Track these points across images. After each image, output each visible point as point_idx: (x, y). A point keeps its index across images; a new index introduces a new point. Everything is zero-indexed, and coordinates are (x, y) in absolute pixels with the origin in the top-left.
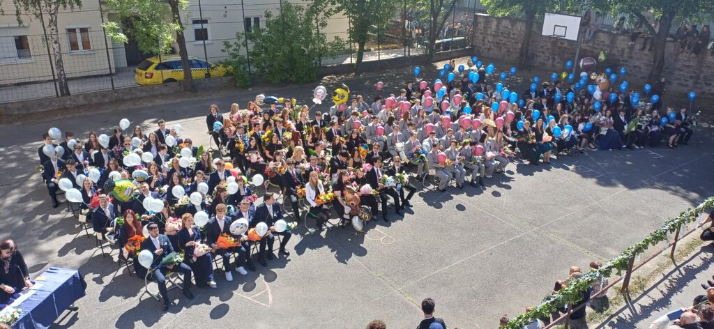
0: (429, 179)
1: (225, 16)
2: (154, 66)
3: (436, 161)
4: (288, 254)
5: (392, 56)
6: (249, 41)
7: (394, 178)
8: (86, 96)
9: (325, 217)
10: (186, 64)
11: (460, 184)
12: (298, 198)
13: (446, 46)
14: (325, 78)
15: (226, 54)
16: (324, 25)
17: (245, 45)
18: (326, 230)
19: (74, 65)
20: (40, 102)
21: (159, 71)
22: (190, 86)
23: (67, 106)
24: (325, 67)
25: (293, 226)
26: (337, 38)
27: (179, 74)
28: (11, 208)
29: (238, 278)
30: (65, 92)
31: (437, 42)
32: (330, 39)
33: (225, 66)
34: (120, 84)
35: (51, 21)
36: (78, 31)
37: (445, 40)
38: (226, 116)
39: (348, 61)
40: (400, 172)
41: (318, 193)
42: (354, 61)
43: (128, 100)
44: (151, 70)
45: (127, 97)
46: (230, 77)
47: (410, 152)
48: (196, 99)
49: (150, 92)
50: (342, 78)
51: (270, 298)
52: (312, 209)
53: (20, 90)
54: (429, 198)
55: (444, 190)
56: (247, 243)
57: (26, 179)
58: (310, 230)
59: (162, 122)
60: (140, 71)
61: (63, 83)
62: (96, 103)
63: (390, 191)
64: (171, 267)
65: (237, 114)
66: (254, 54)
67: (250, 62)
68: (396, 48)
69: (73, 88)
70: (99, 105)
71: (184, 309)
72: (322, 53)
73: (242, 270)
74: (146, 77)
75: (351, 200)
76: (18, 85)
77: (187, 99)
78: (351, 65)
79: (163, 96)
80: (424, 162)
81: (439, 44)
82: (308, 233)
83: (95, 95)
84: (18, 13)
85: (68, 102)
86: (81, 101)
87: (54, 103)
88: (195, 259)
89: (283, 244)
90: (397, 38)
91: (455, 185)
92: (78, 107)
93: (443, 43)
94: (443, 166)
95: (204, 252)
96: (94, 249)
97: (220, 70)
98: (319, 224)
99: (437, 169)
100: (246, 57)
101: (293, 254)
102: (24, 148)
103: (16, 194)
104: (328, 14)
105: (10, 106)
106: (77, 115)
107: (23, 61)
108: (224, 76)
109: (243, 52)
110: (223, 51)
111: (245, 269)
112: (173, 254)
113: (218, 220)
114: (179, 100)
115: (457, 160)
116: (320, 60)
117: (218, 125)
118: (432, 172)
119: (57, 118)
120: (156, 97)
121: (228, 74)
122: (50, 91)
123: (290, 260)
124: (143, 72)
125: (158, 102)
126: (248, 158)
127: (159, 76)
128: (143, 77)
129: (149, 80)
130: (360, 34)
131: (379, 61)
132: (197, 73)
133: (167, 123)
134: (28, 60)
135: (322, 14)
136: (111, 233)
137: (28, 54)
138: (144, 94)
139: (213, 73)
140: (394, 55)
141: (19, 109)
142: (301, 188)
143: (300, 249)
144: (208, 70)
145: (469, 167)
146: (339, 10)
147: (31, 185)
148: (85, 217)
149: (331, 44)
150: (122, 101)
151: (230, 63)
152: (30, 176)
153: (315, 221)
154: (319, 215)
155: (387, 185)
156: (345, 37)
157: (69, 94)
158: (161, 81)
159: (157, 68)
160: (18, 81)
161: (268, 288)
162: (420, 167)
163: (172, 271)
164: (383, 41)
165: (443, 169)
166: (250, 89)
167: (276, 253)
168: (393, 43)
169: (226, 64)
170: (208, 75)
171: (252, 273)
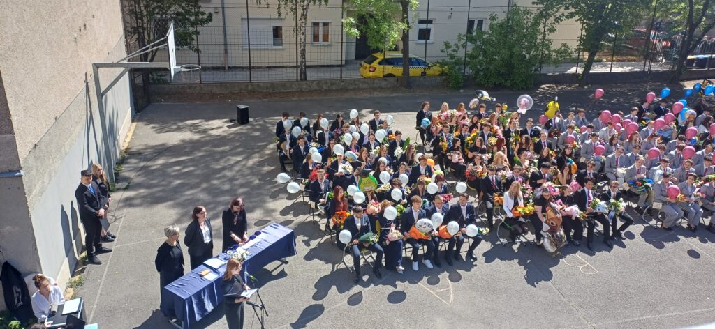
0: (652, 213)
1: (450, 17)
2: (378, 61)
3: (664, 193)
4: (475, 259)
5: (627, 69)
6: (469, 43)
7: (607, 204)
8: (319, 82)
9: (520, 230)
10: (407, 61)
11: (692, 226)
12: (493, 205)
13: (701, 63)
14: (543, 86)
15: (444, 54)
16: (552, 30)
17: (465, 47)
18: (519, 244)
19: (315, 55)
20: (283, 84)
21: (382, 66)
22: (406, 83)
23: (303, 90)
24: (545, 75)
25: (485, 232)
26: (564, 45)
27: (398, 70)
28: (251, 168)
29: (423, 271)
30: (303, 77)
31: (690, 57)
32: (556, 46)
33: (441, 66)
34: (348, 74)
35: (303, 15)
36: (321, 25)
37: (701, 56)
38: (435, 114)
39: (573, 70)
40: (617, 198)
41: (516, 204)
42: (580, 71)
43: (351, 90)
44: (375, 64)
45: (351, 87)
46: (444, 77)
47: (632, 179)
48: (409, 95)
49: (371, 85)
50: (563, 88)
51: (452, 298)
52: (507, 219)
53: (271, 72)
54: (648, 235)
55: (669, 229)
56: (437, 239)
57: (265, 147)
58: (501, 240)
59: (377, 113)
60: (365, 64)
61: (303, 69)
62: (326, 90)
63: (601, 217)
64: (367, 245)
65: (445, 113)
66: (472, 56)
67: (466, 63)
68: (634, 61)
69: (310, 75)
70: (328, 92)
71: (372, 285)
72: (545, 60)
73: (428, 263)
74: (370, 71)
75: (552, 219)
76: (269, 67)
77: (401, 94)
78: (575, 75)
79: (381, 89)
80: (648, 192)
81: (692, 60)
82: (499, 243)
83: (326, 82)
84: (279, 8)
85: (305, 86)
86: (315, 86)
87: (293, 86)
88: (388, 243)
89: (472, 248)
90: (637, 50)
91: (685, 226)
92: (311, 92)
93: (697, 59)
94: (673, 201)
95: (397, 238)
96: (307, 216)
97: (436, 70)
98: (513, 237)
99: (664, 203)
100: (464, 58)
101: (481, 259)
102: (267, 121)
103: (256, 157)
104: (558, 20)
105: (261, 84)
106: (309, 98)
107: (277, 48)
108: (439, 75)
109: (461, 54)
110: (442, 51)
111: (431, 263)
112: (370, 234)
113: (413, 210)
114: (395, 95)
115: (693, 198)
116: (540, 67)
117: (426, 121)
118: (657, 206)
119: (294, 99)
120: (375, 89)
121: (443, 74)
122: (292, 75)
123: (476, 265)
124: (368, 66)
125: (376, 94)
126: (449, 158)
127: (381, 70)
128: (368, 70)
129: (371, 74)
130: (592, 44)
131: (611, 74)
132: (415, 71)
133: (382, 114)
134: (280, 48)
135: (552, 19)
136: (322, 204)
137: (280, 41)
138: (365, 86)
139: (429, 72)
140: (630, 68)
141: (267, 88)
142: (499, 196)
143: (489, 257)
144: (425, 69)
145: (708, 207)
146: (572, 15)
147: (268, 152)
148: (304, 186)
149: (557, 52)
150: (347, 90)
151: (446, 64)
152: (267, 145)
153: (508, 232)
154: (513, 227)
155: (597, 210)
156: (574, 45)
157: (305, 79)
158: (382, 76)
159: (380, 63)
160: (270, 65)
161: (451, 287)
162: (643, 197)
163: (367, 248)
164: (618, 52)
165: (672, 205)
166: (461, 91)
167: (464, 255)
168: (632, 55)
169: (443, 64)
170: (424, 74)
171: (438, 269)
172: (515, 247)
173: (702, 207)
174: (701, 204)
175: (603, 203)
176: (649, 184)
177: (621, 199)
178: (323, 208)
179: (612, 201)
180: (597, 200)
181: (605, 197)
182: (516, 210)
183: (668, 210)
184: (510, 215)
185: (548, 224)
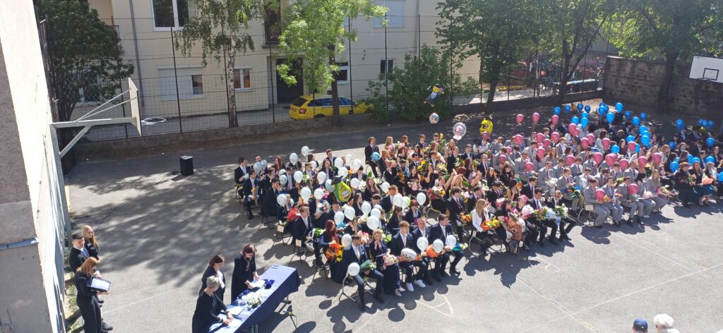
0: (586, 215)
1: (364, 58)
2: (307, 103)
3: (593, 197)
4: (459, 274)
5: (518, 97)
6: (389, 81)
7: (554, 210)
8: (252, 128)
9: (491, 242)
10: (335, 101)
11: (617, 222)
12: (462, 223)
13: (576, 87)
14: (457, 116)
15: (369, 93)
16: (459, 66)
17: (386, 84)
19: (244, 101)
20: (216, 132)
21: (312, 108)
22: (337, 122)
23: (238, 136)
24: (456, 106)
25: (464, 247)
26: (470, 78)
27: (328, 110)
28: (215, 218)
29: (418, 292)
30: (233, 123)
31: (569, 83)
32: (464, 79)
33: (367, 104)
34: (281, 118)
35: (230, 62)
36: (241, 72)
37: (575, 82)
39: (476, 100)
40: (560, 204)
41: (484, 219)
42: (484, 101)
43: (285, 132)
44: (305, 106)
45: (285, 130)
46: (370, 114)
47: (564, 188)
48: (343, 133)
49: (305, 126)
50: (473, 117)
51: (451, 309)
52: (478, 233)
53: (194, 121)
54: (586, 233)
55: (600, 227)
56: (426, 259)
57: (221, 195)
58: (474, 254)
59: (329, 151)
60: (295, 107)
61: (232, 115)
62: (260, 134)
63: (551, 223)
64: (367, 273)
66: (392, 93)
67: (389, 100)
68: (521, 89)
69: (242, 121)
70: (263, 136)
71: (378, 311)
72: (458, 92)
73: (421, 283)
74: (300, 113)
75: (513, 227)
76: (191, 117)
77: (335, 133)
78: (481, 105)
79: (316, 130)
80: (579, 197)
81: (570, 85)
82: (472, 256)
83: (260, 127)
85: (238, 133)
86: (249, 132)
87: (227, 133)
88: (384, 267)
90: (521, 80)
91: (611, 222)
92: (246, 137)
93: (573, 84)
94: (601, 202)
95: (393, 263)
96: (291, 256)
97: (361, 108)
99: (594, 205)
100: (386, 95)
102: (211, 170)
103: (216, 207)
104: (462, 57)
105: (193, 134)
106: (246, 144)
107: (196, 96)
108: (365, 112)
109: (383, 91)
110: (367, 90)
111: (423, 282)
114: (328, 134)
115: (614, 198)
116: (452, 100)
118: (589, 208)
119: (230, 146)
120: (308, 130)
121: (369, 111)
122: (224, 122)
123: (461, 279)
124: (298, 108)
125: (310, 134)
126: (410, 186)
127: (311, 112)
128: (297, 112)
129: (302, 115)
130: (492, 76)
131: (509, 102)
132: (344, 110)
134: (200, 96)
135: (457, 58)
136: (310, 241)
137: (199, 90)
138: (298, 127)
139: (356, 110)
140: (519, 96)
141: (200, 137)
142: (465, 214)
143: (470, 270)
144: (352, 107)
145: (627, 205)
146: (473, 52)
147: (226, 200)
148: (283, 228)
149: (464, 84)
150: (281, 133)
151: (372, 101)
152: (223, 193)
155: (547, 218)
156: (477, 78)
157: (237, 125)
158: (312, 117)
159: (309, 105)
161: (447, 301)
163: (368, 276)
164: (510, 84)
165: (600, 205)
166: (389, 125)
168: (516, 84)
169: (367, 102)
170: (351, 112)
171: (429, 287)
172: (488, 258)
173: (621, 205)
174: (619, 202)
175: (550, 210)
176: (579, 191)
177: (563, 205)
178: (312, 244)
179: (557, 207)
180: (546, 208)
181: (551, 205)
182: (485, 224)
183: (599, 210)
184: (480, 230)
185: (511, 232)
